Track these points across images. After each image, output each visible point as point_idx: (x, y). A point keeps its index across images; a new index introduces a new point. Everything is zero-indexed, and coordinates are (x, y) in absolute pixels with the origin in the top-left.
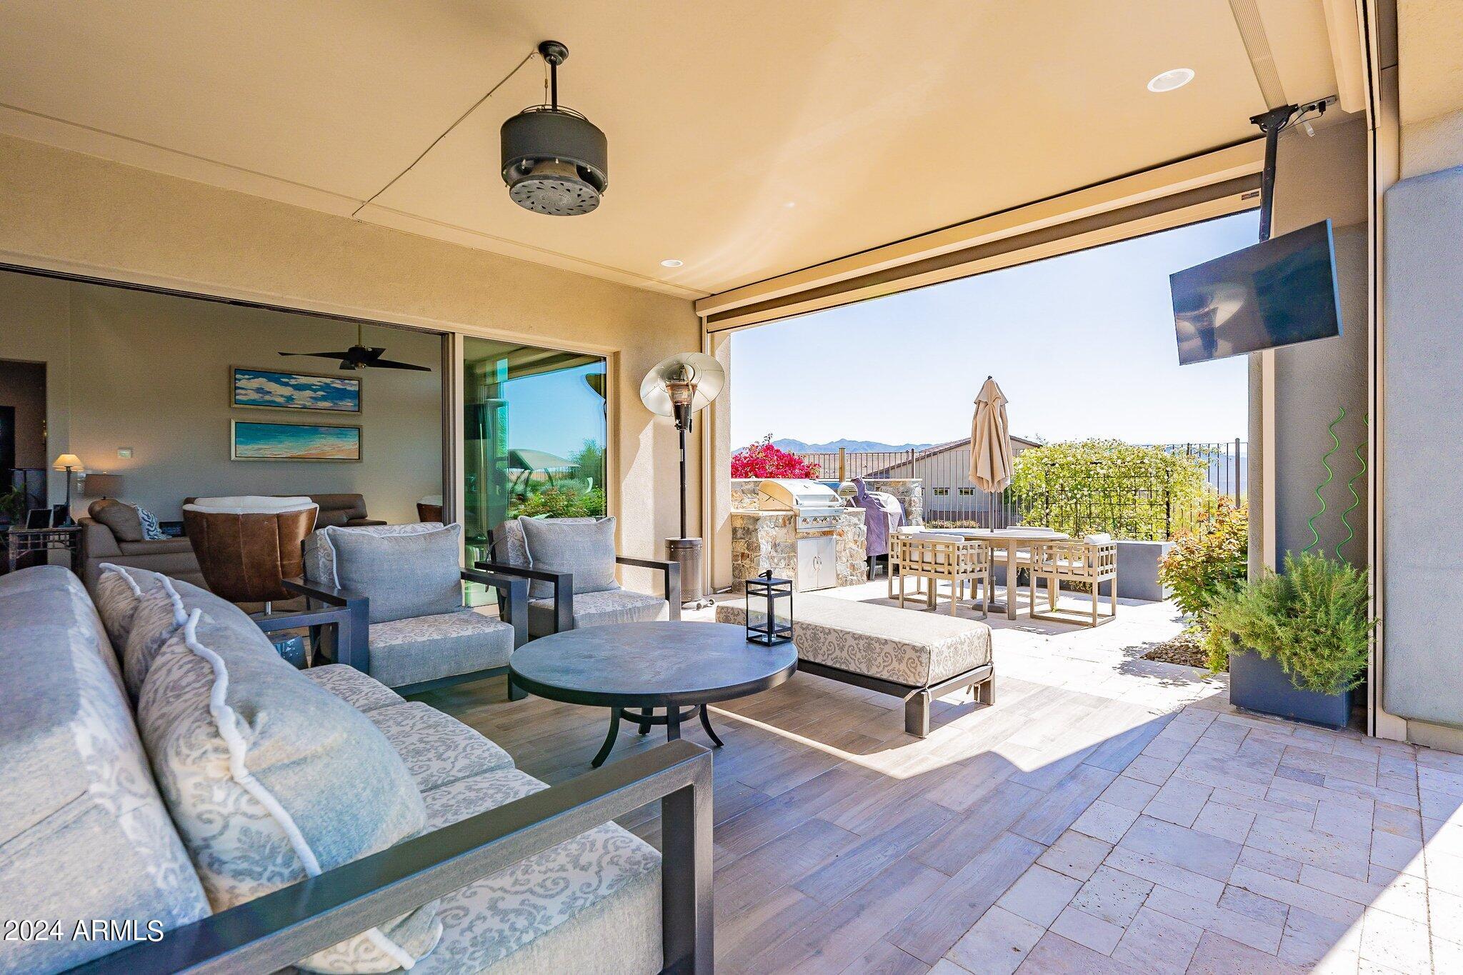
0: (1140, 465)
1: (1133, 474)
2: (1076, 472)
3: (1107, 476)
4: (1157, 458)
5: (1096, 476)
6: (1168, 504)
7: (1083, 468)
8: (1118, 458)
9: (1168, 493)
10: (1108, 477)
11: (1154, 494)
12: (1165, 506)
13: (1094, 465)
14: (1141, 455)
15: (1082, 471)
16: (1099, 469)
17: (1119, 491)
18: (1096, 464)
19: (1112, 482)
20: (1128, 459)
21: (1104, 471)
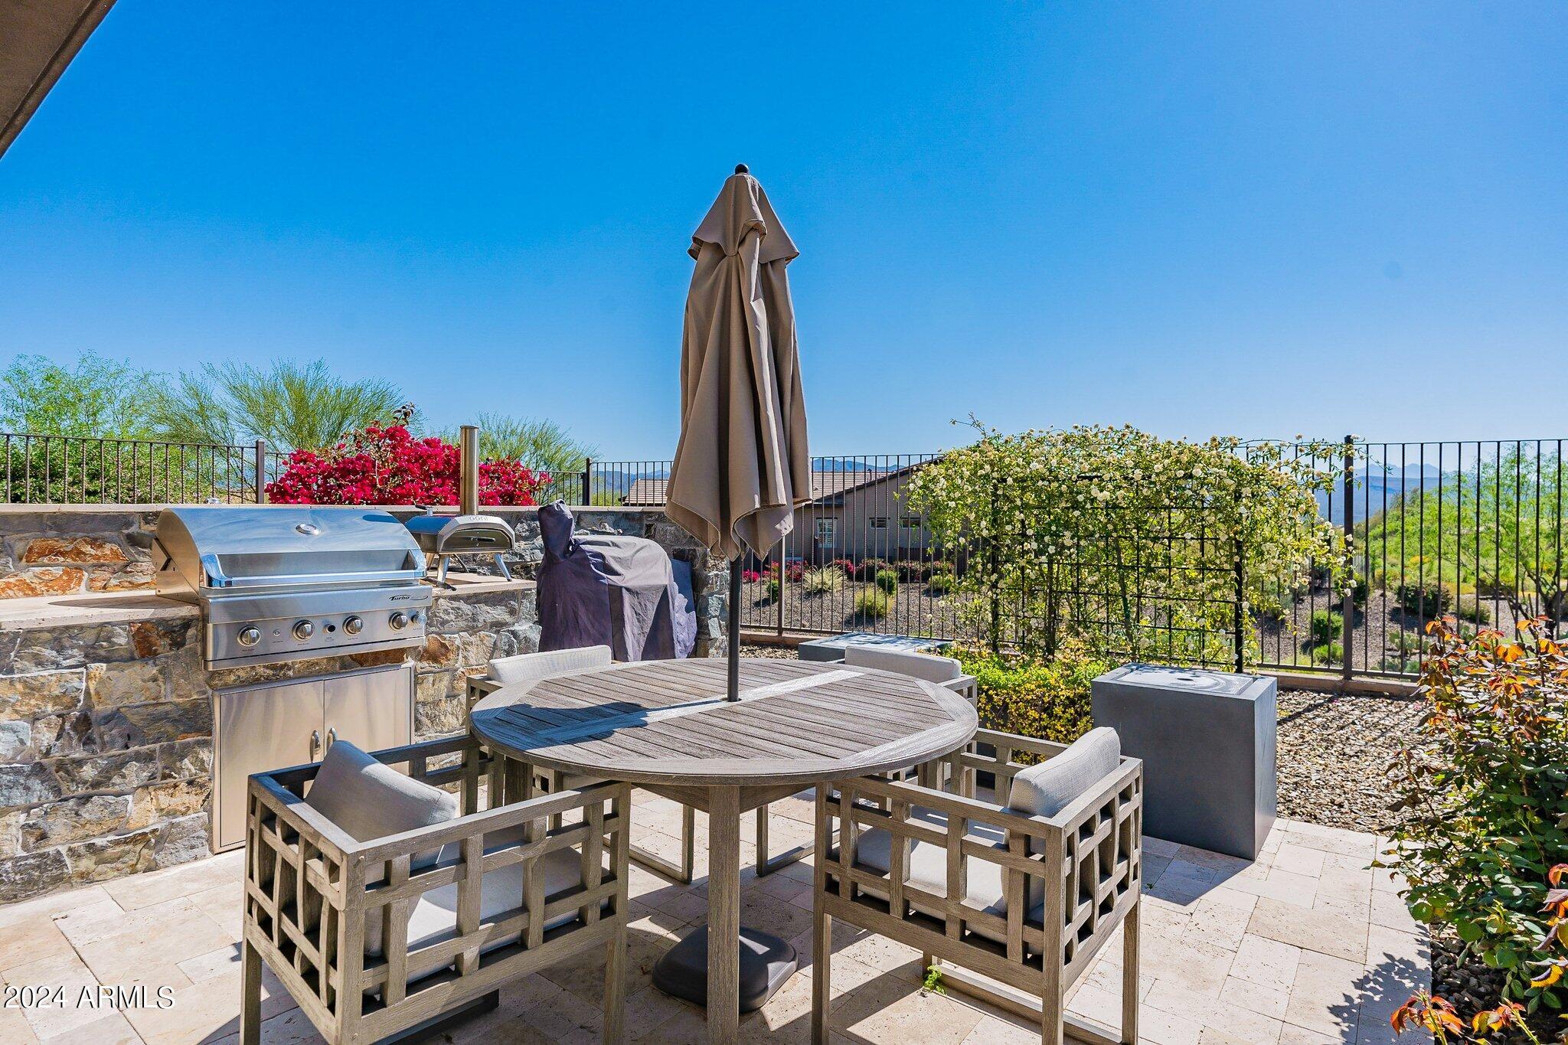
0: (1182, 483)
1: (1167, 502)
2: (1051, 496)
3: (1112, 506)
4: (1221, 466)
5: (1088, 506)
6: (1238, 568)
7: (1064, 488)
8: (1136, 466)
9: (1239, 545)
10: (1115, 507)
11: (1208, 546)
12: (1234, 574)
13: (1086, 481)
14: (1185, 458)
15: (1062, 494)
16: (1095, 491)
17: (1136, 538)
18: (1091, 479)
19: (1122, 518)
20: (1158, 467)
21: (1106, 495)
